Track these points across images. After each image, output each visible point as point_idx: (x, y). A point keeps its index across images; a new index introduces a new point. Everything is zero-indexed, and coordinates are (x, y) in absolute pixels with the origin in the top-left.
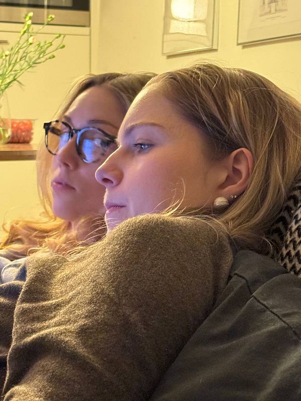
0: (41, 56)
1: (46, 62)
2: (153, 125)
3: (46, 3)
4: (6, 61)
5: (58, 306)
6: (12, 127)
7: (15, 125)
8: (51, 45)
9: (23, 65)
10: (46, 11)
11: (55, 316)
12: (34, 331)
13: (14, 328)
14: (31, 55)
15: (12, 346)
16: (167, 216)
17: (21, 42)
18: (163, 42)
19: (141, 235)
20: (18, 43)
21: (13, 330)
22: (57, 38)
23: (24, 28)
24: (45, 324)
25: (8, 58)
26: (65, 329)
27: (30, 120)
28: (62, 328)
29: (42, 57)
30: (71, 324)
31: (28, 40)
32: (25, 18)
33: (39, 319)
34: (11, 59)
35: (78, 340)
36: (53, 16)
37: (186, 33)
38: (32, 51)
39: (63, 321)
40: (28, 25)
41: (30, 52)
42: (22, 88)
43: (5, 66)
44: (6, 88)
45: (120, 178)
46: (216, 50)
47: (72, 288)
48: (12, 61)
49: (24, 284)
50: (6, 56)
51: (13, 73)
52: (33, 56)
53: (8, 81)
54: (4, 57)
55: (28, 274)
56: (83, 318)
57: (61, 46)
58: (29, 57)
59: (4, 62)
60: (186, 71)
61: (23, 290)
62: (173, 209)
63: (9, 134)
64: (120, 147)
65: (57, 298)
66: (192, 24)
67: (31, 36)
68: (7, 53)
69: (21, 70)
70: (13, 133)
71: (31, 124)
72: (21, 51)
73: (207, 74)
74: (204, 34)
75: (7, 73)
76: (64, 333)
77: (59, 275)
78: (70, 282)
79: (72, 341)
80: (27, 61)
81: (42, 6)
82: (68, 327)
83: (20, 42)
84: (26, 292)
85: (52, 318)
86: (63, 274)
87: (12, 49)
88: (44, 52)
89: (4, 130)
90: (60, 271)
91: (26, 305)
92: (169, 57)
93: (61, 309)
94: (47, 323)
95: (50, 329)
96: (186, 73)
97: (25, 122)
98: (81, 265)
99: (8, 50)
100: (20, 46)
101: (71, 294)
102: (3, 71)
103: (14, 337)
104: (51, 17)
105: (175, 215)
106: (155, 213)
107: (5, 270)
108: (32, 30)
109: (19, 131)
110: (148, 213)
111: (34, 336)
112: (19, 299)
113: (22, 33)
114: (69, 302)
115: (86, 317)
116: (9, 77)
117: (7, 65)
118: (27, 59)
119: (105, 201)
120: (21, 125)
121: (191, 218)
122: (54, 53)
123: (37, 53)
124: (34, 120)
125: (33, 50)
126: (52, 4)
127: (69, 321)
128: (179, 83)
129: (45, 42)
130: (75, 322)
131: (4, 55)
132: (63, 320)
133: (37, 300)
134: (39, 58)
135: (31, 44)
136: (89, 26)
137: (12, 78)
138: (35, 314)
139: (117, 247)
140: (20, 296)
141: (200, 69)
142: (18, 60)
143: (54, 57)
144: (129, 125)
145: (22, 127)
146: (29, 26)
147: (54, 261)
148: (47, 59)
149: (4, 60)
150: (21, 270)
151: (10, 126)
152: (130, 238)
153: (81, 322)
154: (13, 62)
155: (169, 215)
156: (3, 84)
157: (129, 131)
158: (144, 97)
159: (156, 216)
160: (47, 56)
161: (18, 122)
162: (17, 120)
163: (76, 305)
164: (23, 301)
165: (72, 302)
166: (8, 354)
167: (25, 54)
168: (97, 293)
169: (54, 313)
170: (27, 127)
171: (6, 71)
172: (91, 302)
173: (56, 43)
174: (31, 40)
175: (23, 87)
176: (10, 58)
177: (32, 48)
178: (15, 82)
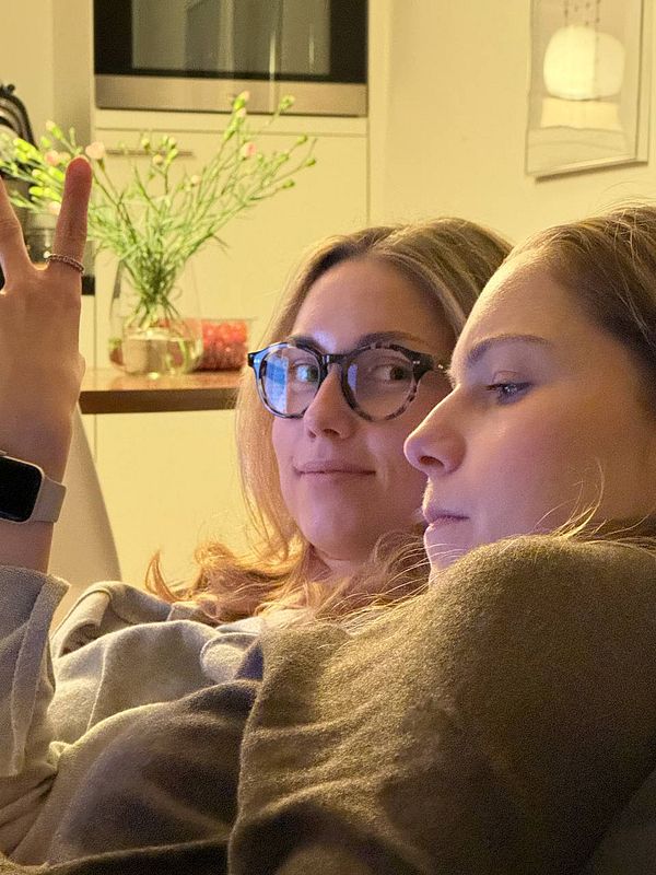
0: (266, 183)
1: (276, 195)
2: (530, 339)
3: (272, 70)
4: (192, 196)
5: (334, 736)
6: (205, 336)
7: (210, 333)
8: (287, 159)
9: (228, 204)
10: (272, 85)
11: (327, 758)
12: (284, 790)
13: (241, 783)
14: (245, 181)
15: (238, 821)
16: (563, 539)
17: (224, 156)
18: (527, 148)
19: (509, 582)
20: (218, 157)
21: (240, 787)
22: (301, 143)
23: (230, 124)
24: (306, 775)
25: (196, 189)
26: (353, 787)
27: (241, 322)
28: (344, 783)
29: (269, 185)
30: (362, 774)
31: (237, 151)
32: (233, 104)
33: (294, 763)
34: (203, 191)
35: (379, 811)
36: (292, 99)
37: (578, 126)
38: (246, 175)
39: (344, 770)
40: (239, 119)
41: (242, 177)
42: (223, 250)
43: (190, 206)
44: (192, 252)
45: (459, 456)
46: (644, 164)
47: (362, 696)
48: (204, 196)
49: (259, 687)
50: (193, 185)
51: (205, 220)
52: (250, 184)
53: (196, 237)
54: (188, 189)
55: (267, 666)
56: (389, 763)
57: (309, 161)
58: (240, 185)
59: (189, 198)
60: (600, 224)
61: (257, 700)
62: (577, 526)
63: (197, 352)
64: (457, 387)
65: (331, 718)
66: (590, 106)
67: (245, 142)
68: (195, 179)
69: (224, 214)
70: (206, 349)
71: (244, 329)
72: (224, 174)
73: (645, 228)
74: (615, 126)
75: (194, 221)
76: (350, 794)
77: (334, 668)
78: (356, 684)
79: (368, 813)
80: (236, 196)
81: (265, 77)
82: (357, 781)
83: (222, 156)
84: (264, 704)
85: (322, 761)
86: (341, 665)
87: (205, 170)
88: (272, 174)
89: (187, 344)
90: (333, 658)
91: (265, 733)
92: (542, 179)
93: (339, 743)
94: (311, 773)
95: (320, 785)
96: (598, 227)
97: (232, 324)
98: (379, 646)
99: (197, 174)
100: (220, 165)
101: (360, 709)
102: (186, 218)
103: (242, 802)
104: (288, 101)
105: (582, 537)
106: (538, 533)
107: (209, 650)
108: (248, 127)
109: (220, 344)
110: (523, 533)
111: (285, 801)
112: (249, 720)
113: (226, 136)
114: (356, 728)
115: (396, 760)
116: (197, 229)
117: (195, 205)
118: (236, 191)
119: (425, 506)
120: (222, 330)
121: (615, 543)
122: (294, 178)
123: (257, 176)
124: (250, 320)
125: (248, 171)
126: (285, 70)
127: (358, 769)
128: (585, 249)
129: (275, 154)
130: (373, 770)
131: (189, 184)
132: (345, 766)
133: (287, 722)
134: (262, 188)
135: (244, 159)
136: (366, 115)
137: (203, 232)
138: (287, 752)
139: (459, 608)
140: (252, 713)
141: (629, 218)
142: (218, 193)
143: (292, 184)
144: (477, 341)
145: (225, 336)
146: (240, 121)
147: (321, 637)
148: (277, 190)
149: (187, 193)
150: (250, 656)
151: (201, 334)
152: (485, 589)
153: (387, 771)
154: (207, 197)
155: (570, 538)
156: (186, 244)
157: (477, 354)
158: (508, 280)
159: (541, 540)
160: (279, 184)
161: (217, 324)
162: (214, 320)
163: (373, 733)
164: (259, 724)
165: (363, 728)
166: (231, 836)
167: (232, 181)
168: (418, 708)
169: (325, 750)
170: (235, 334)
171: (193, 217)
172: (405, 728)
173: (299, 156)
174: (244, 151)
175: (226, 249)
176: (200, 188)
177: (247, 168)
178: (212, 240)
